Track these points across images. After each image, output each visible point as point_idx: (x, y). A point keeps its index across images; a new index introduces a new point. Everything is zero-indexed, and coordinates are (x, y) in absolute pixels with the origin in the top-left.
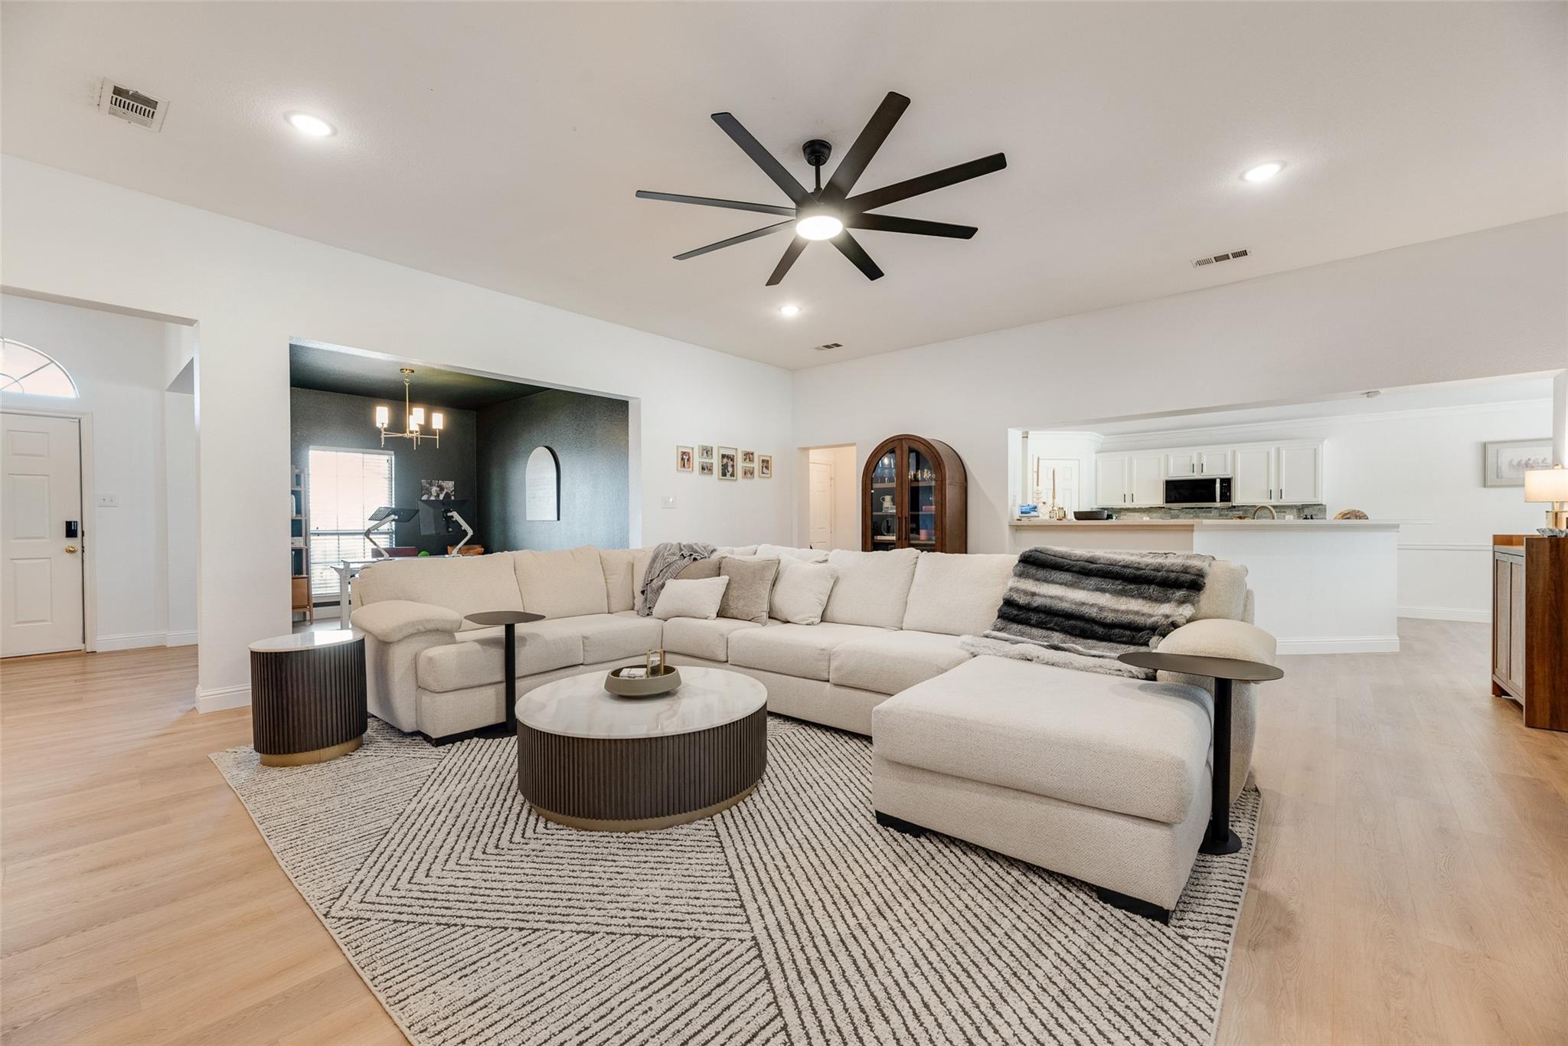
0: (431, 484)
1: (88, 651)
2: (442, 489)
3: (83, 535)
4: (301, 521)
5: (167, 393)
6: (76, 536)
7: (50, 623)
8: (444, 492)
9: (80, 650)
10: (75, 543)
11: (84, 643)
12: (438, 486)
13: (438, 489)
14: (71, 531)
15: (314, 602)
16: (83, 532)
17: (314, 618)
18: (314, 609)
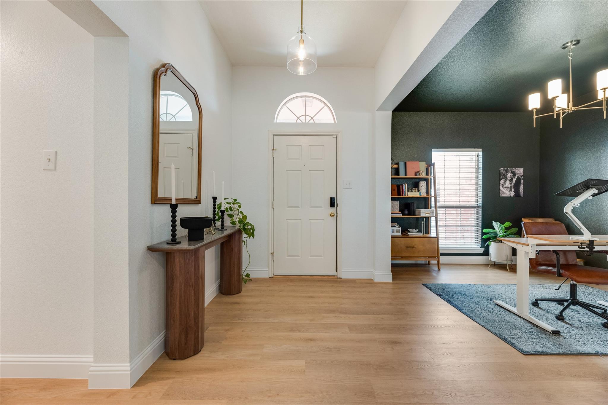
0: (507, 171)
1: (338, 277)
2: (514, 174)
3: (337, 206)
4: (428, 198)
5: (377, 112)
6: (334, 207)
7: (323, 258)
8: (516, 177)
9: (335, 276)
10: (333, 210)
11: (337, 272)
12: (512, 173)
13: (512, 174)
14: (333, 203)
15: (440, 252)
16: (337, 204)
17: (441, 263)
18: (441, 257)
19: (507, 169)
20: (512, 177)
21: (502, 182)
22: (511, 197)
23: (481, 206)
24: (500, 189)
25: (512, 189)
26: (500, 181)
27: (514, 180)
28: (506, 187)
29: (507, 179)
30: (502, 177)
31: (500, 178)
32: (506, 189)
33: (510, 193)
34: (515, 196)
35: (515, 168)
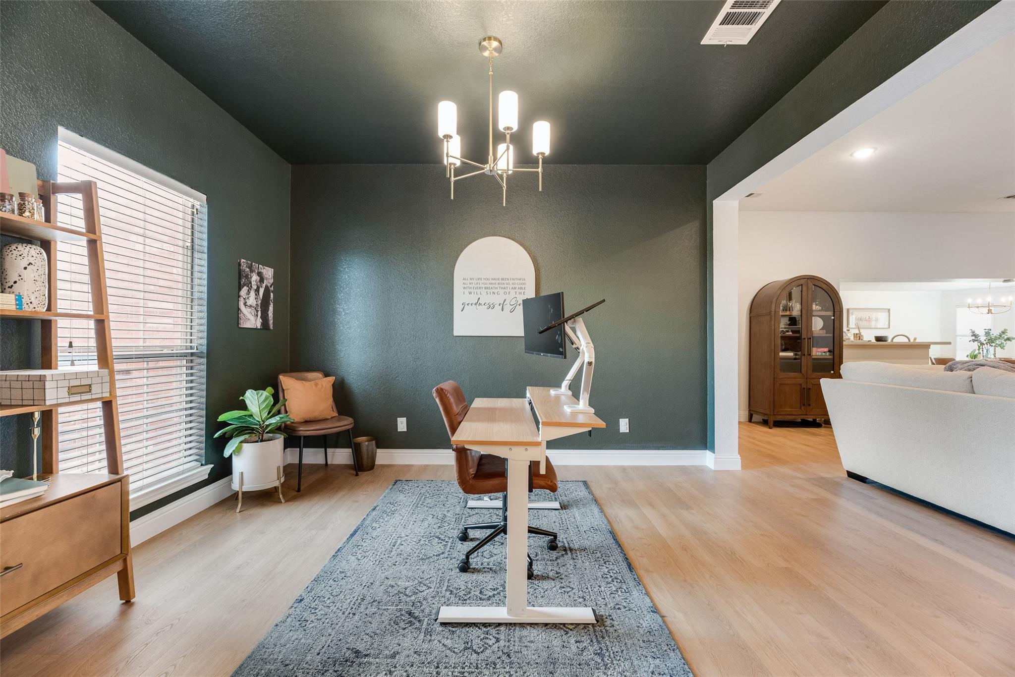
0: (251, 269)
2: (261, 278)
8: (264, 285)
12: (258, 274)
13: (259, 278)
19: (252, 264)
20: (259, 283)
21: (244, 290)
22: (256, 329)
23: (205, 351)
24: (239, 309)
25: (258, 311)
26: (240, 289)
27: (262, 291)
28: (251, 306)
29: (251, 287)
30: (243, 280)
31: (240, 283)
32: (249, 310)
33: (256, 321)
34: (263, 327)
35: (263, 266)
